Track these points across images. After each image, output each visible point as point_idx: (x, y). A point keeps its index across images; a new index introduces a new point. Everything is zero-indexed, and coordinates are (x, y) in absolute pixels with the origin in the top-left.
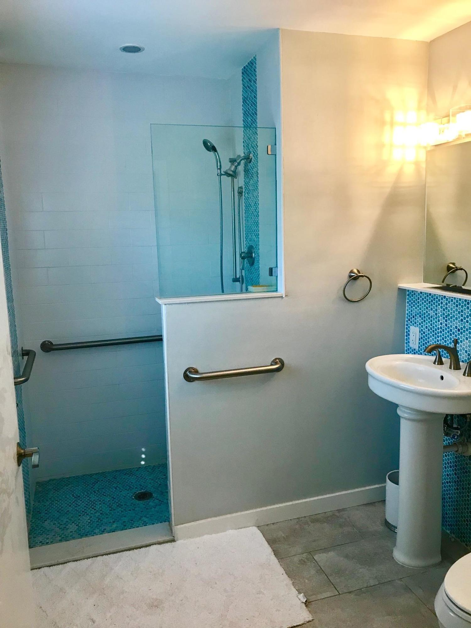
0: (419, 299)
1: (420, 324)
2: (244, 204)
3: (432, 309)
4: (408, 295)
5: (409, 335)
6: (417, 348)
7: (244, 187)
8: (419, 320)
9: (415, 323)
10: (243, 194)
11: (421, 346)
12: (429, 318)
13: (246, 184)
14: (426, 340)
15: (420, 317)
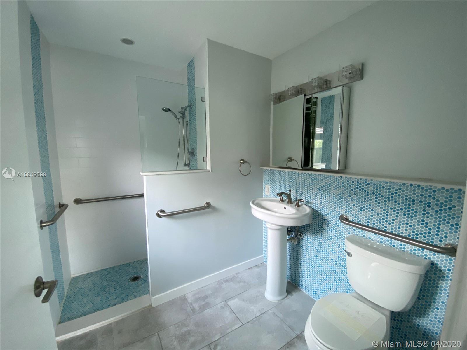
0: (269, 173)
1: (270, 184)
2: (189, 130)
3: (276, 177)
4: (264, 171)
5: (265, 189)
6: (269, 195)
7: (189, 121)
8: (269, 182)
9: (268, 184)
10: (189, 124)
11: (271, 194)
12: (275, 181)
13: (190, 120)
14: (273, 191)
15: (270, 181)
